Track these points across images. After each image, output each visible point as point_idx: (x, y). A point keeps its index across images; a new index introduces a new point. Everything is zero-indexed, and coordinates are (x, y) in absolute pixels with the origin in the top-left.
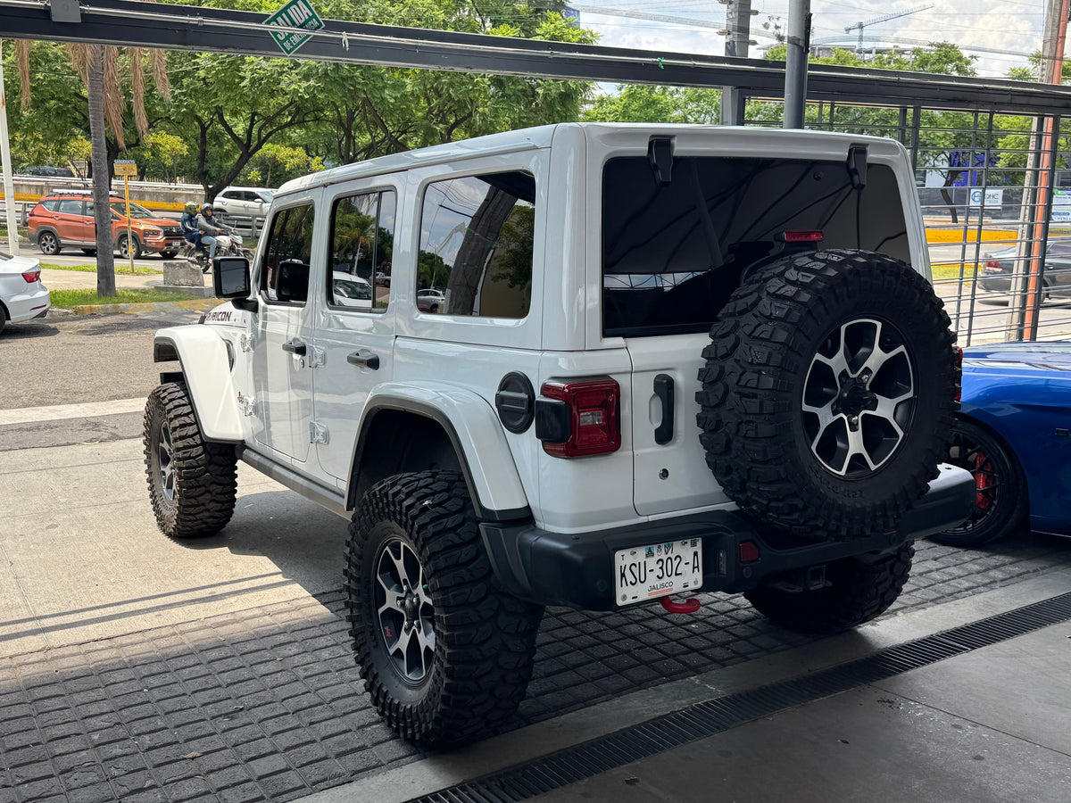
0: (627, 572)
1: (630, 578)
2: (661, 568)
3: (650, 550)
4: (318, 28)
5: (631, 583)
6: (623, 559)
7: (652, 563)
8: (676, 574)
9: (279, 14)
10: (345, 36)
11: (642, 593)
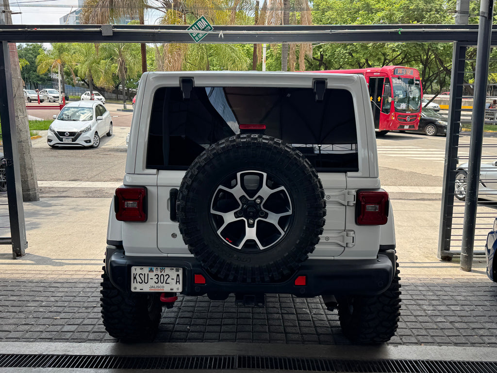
0: (137, 277)
1: (138, 279)
2: (157, 278)
3: (151, 269)
4: (210, 30)
5: (139, 282)
6: (135, 270)
7: (152, 275)
8: (166, 283)
9: (193, 25)
10: (221, 33)
11: (146, 288)
